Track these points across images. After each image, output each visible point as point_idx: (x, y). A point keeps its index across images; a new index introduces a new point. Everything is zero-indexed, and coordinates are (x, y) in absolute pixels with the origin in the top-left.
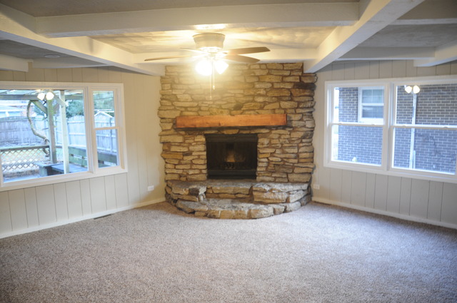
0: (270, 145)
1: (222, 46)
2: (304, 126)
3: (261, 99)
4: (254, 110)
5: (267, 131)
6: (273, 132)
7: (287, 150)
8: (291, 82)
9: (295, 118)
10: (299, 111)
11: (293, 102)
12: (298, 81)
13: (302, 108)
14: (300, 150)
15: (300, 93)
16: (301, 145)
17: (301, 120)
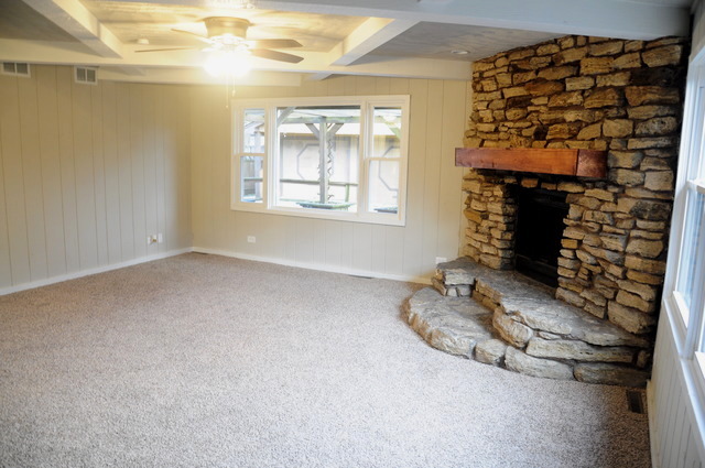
0: (580, 224)
1: (244, 36)
2: (641, 185)
3: (570, 116)
4: (562, 140)
5: (577, 189)
6: (589, 192)
7: (606, 241)
8: (624, 70)
9: (625, 160)
10: (634, 144)
11: (624, 122)
12: (637, 64)
13: (640, 137)
14: (630, 248)
15: (639, 95)
16: (634, 233)
17: (636, 168)
